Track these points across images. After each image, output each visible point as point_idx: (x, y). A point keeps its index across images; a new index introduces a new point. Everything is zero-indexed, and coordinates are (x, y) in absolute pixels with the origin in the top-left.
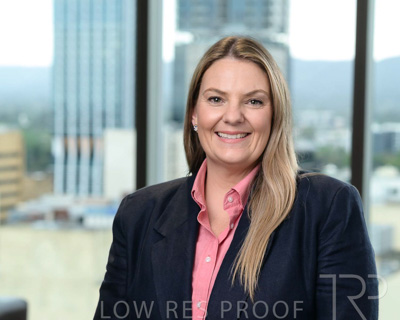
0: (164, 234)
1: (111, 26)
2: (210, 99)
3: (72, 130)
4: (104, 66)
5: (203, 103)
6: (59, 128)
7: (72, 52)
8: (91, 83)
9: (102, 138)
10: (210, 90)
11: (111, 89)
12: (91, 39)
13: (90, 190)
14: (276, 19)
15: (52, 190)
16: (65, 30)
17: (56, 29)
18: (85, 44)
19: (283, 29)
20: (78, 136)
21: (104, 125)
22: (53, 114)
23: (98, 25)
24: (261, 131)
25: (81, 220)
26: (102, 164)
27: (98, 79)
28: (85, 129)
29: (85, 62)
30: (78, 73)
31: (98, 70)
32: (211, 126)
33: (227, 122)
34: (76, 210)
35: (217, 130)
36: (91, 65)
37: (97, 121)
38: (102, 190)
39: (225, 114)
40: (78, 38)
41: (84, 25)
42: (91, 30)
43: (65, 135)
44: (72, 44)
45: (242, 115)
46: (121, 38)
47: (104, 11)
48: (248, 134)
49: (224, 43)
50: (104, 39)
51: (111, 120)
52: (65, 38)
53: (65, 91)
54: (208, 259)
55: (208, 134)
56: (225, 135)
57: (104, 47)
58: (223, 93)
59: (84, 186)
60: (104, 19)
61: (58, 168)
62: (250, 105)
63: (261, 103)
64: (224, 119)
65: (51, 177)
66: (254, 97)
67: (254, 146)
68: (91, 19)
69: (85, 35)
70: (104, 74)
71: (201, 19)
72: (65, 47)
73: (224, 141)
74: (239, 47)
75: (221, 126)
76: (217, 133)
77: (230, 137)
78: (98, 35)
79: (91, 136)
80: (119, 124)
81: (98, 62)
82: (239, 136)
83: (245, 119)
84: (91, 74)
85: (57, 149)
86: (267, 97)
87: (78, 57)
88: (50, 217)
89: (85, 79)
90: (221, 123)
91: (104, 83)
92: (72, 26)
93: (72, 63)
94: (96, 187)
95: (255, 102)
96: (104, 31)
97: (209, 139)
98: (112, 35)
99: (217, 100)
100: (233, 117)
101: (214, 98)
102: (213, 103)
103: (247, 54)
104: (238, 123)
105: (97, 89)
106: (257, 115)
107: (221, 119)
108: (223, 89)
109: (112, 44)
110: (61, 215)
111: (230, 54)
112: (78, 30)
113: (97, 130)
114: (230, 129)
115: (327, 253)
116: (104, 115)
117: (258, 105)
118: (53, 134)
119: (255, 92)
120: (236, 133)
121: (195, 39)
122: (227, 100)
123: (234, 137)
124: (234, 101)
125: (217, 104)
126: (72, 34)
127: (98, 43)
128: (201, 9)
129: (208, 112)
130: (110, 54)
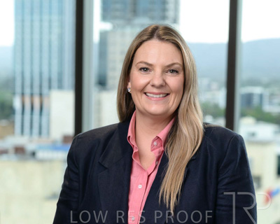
0: (106, 166)
1: (55, 17)
2: (141, 69)
3: (27, 91)
4: (50, 46)
5: (135, 72)
6: (18, 90)
7: (27, 37)
8: (41, 58)
9: (49, 96)
10: (141, 62)
11: (55, 62)
12: (41, 27)
13: (40, 133)
14: (170, 14)
15: (13, 133)
16: (23, 21)
17: (16, 20)
18: (36, 30)
19: (175, 21)
20: (32, 95)
21: (50, 87)
22: (14, 79)
23: (46, 17)
24: (176, 92)
25: (33, 154)
26: (49, 115)
27: (45, 55)
28: (36, 90)
29: (36, 43)
30: (32, 51)
31: (45, 48)
32: (141, 88)
33: (153, 86)
34: (30, 147)
35: (146, 91)
36: (41, 46)
37: (45, 84)
38: (48, 133)
39: (152, 80)
40: (32, 26)
41: (36, 17)
42: (41, 21)
43: (23, 94)
44: (27, 30)
45: (164, 81)
46: (62, 26)
47: (50, 7)
48: (168, 94)
49: (150, 29)
50: (50, 27)
51: (55, 83)
52: (23, 26)
53: (23, 63)
54: (140, 187)
55: (139, 94)
56: (152, 95)
57: (50, 33)
58: (151, 65)
59: (36, 130)
60: (50, 13)
61: (18, 117)
62: (169, 74)
63: (177, 72)
64: (151, 83)
65: (13, 123)
66: (172, 68)
67: (172, 103)
68: (41, 13)
69: (36, 24)
70: (50, 51)
71: (118, 14)
72: (23, 33)
73: (150, 99)
74: (161, 32)
75: (149, 89)
76: (145, 93)
77: (155, 96)
78: (46, 24)
79: (41, 95)
80: (60, 87)
81: (45, 43)
82: (161, 96)
83: (166, 83)
84: (41, 51)
85: (17, 104)
86: (181, 68)
87: (32, 40)
88: (12, 151)
89: (36, 55)
90: (149, 86)
91: (50, 58)
92: (27, 18)
93: (27, 44)
94: (44, 131)
95: (173, 71)
96: (50, 21)
97: (140, 97)
98: (55, 24)
99: (145, 69)
100: (157, 82)
101: (144, 68)
102: (142, 72)
103: (167, 37)
104: (161, 87)
105: (45, 62)
106: (174, 81)
107: (149, 83)
108: (150, 62)
109: (56, 30)
110: (19, 150)
111: (155, 37)
112: (32, 21)
113: (45, 90)
114: (155, 90)
115: (224, 183)
116: (50, 80)
117: (175, 74)
118: (14, 94)
119: (173, 64)
120: (160, 94)
121: (114, 27)
122: (153, 70)
123: (158, 96)
124: (158, 70)
125: (145, 73)
126: (27, 24)
127: (46, 30)
128: (118, 6)
129: (139, 79)
130: (55, 38)
